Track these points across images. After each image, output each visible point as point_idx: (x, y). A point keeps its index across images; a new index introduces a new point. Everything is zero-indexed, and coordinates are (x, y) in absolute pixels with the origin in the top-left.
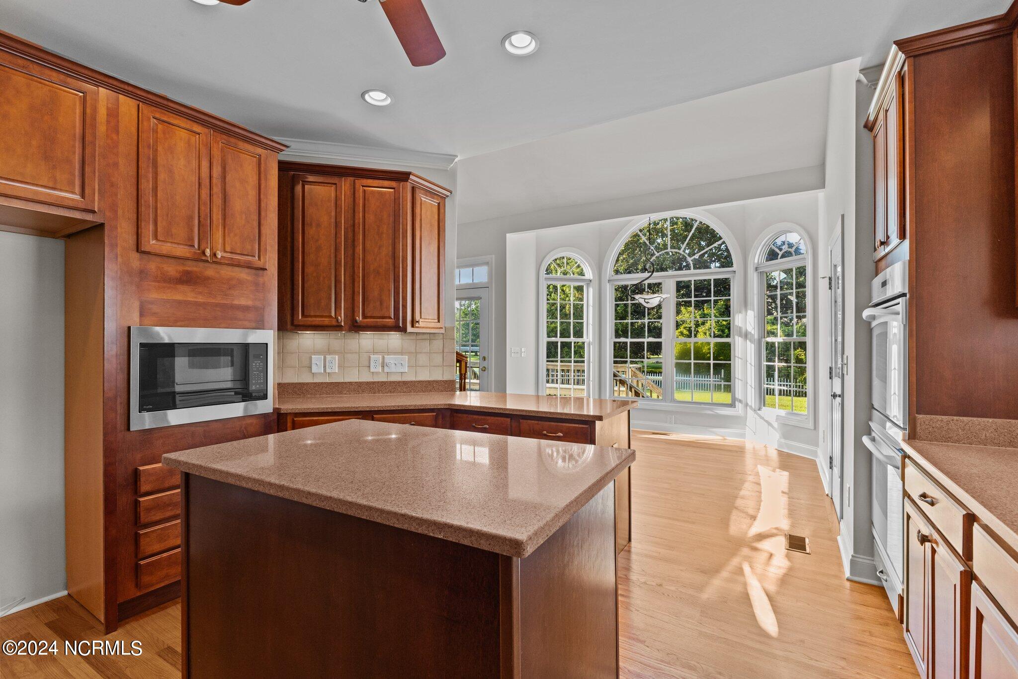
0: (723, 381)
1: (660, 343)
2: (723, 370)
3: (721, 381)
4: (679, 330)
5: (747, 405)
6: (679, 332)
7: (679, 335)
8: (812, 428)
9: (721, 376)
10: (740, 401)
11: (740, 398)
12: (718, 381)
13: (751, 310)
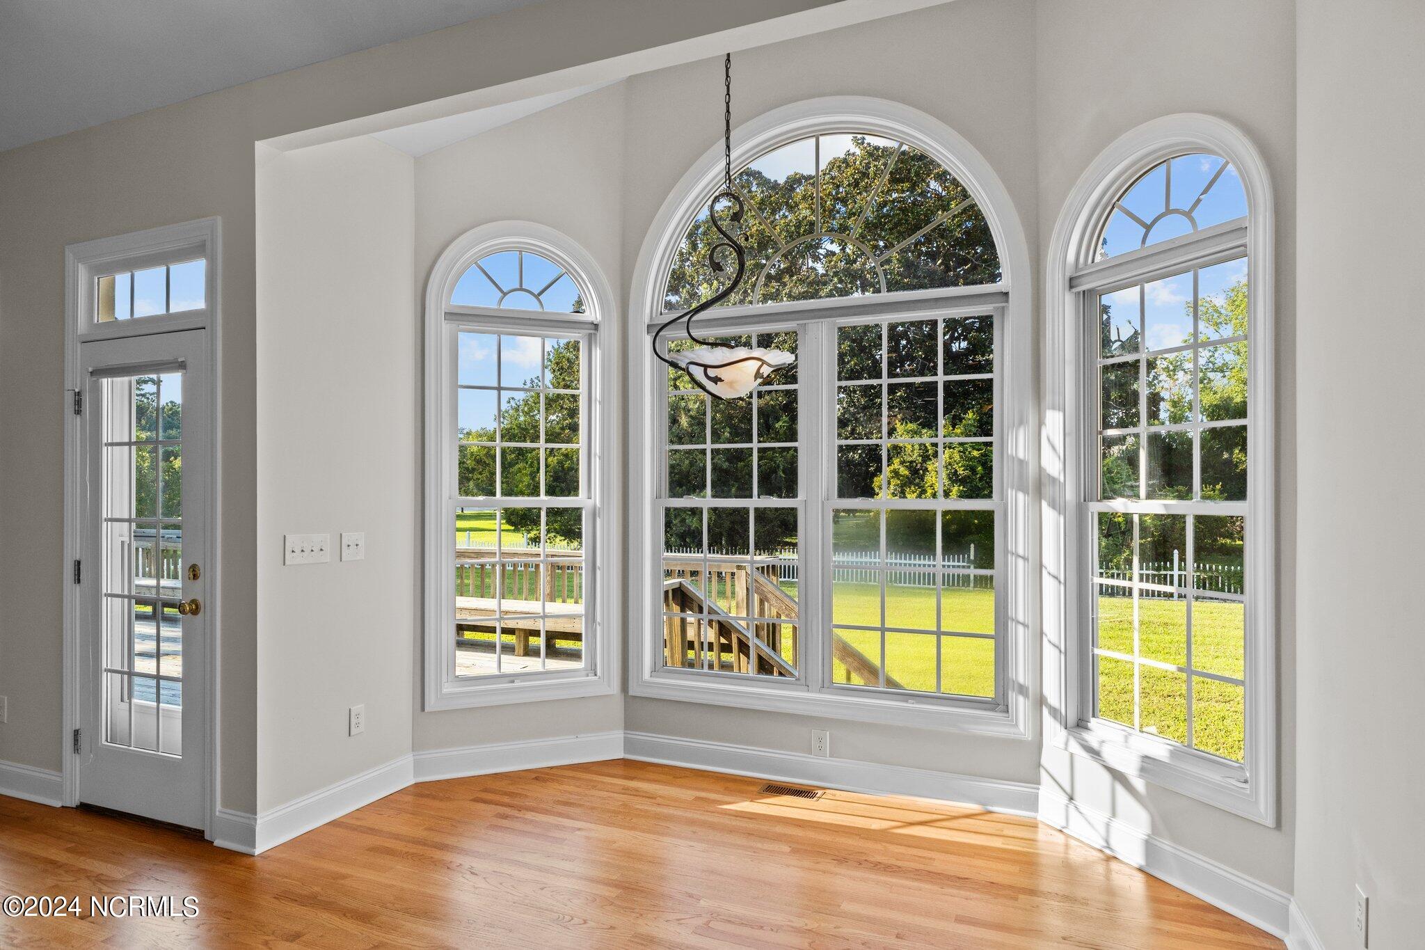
0: (972, 567)
1: (793, 511)
2: (972, 546)
3: (969, 567)
4: (892, 468)
5: (1041, 701)
6: (891, 472)
7: (893, 477)
8: (1270, 821)
9: (969, 556)
10: (1022, 690)
11: (1021, 680)
12: (964, 567)
13: (1054, 408)
